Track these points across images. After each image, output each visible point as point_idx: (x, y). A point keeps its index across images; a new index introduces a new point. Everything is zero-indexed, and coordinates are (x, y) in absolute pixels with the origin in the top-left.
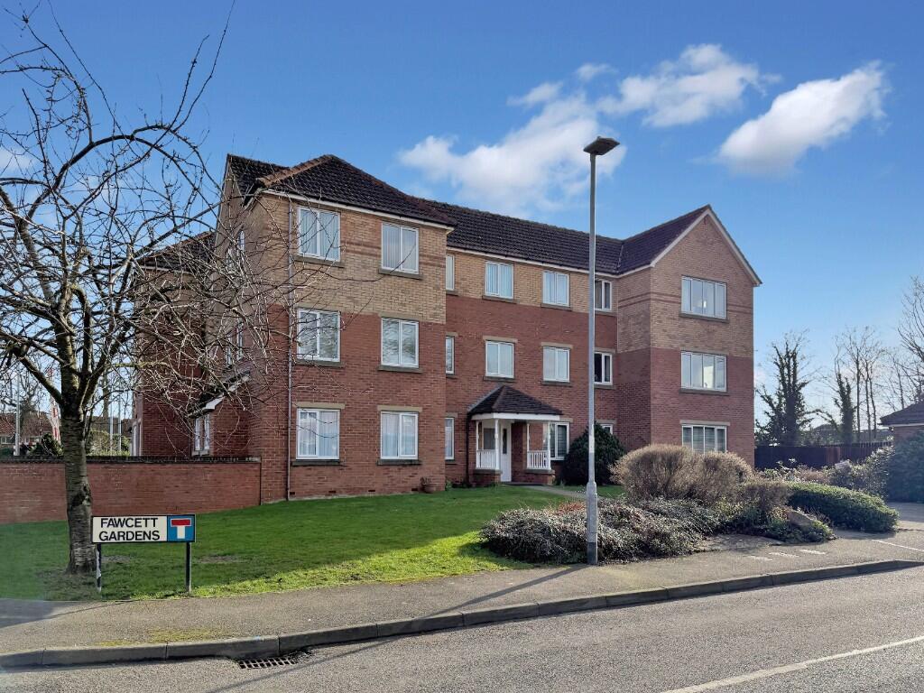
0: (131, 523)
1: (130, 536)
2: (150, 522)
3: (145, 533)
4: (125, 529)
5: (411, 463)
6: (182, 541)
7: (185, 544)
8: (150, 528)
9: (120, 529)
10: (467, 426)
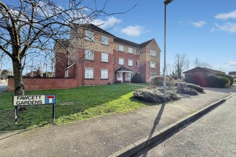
0: (30, 98)
1: (30, 102)
2: (38, 97)
3: (36, 101)
4: (28, 100)
5: (107, 79)
6: (51, 104)
7: (52, 105)
8: (38, 99)
9: (25, 100)
10: (116, 73)
